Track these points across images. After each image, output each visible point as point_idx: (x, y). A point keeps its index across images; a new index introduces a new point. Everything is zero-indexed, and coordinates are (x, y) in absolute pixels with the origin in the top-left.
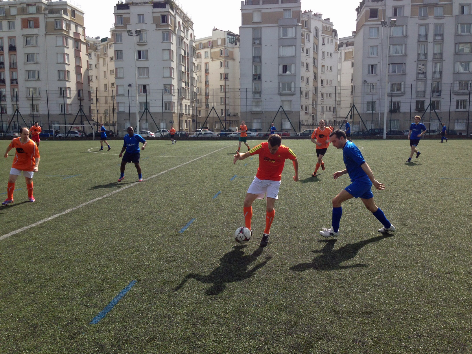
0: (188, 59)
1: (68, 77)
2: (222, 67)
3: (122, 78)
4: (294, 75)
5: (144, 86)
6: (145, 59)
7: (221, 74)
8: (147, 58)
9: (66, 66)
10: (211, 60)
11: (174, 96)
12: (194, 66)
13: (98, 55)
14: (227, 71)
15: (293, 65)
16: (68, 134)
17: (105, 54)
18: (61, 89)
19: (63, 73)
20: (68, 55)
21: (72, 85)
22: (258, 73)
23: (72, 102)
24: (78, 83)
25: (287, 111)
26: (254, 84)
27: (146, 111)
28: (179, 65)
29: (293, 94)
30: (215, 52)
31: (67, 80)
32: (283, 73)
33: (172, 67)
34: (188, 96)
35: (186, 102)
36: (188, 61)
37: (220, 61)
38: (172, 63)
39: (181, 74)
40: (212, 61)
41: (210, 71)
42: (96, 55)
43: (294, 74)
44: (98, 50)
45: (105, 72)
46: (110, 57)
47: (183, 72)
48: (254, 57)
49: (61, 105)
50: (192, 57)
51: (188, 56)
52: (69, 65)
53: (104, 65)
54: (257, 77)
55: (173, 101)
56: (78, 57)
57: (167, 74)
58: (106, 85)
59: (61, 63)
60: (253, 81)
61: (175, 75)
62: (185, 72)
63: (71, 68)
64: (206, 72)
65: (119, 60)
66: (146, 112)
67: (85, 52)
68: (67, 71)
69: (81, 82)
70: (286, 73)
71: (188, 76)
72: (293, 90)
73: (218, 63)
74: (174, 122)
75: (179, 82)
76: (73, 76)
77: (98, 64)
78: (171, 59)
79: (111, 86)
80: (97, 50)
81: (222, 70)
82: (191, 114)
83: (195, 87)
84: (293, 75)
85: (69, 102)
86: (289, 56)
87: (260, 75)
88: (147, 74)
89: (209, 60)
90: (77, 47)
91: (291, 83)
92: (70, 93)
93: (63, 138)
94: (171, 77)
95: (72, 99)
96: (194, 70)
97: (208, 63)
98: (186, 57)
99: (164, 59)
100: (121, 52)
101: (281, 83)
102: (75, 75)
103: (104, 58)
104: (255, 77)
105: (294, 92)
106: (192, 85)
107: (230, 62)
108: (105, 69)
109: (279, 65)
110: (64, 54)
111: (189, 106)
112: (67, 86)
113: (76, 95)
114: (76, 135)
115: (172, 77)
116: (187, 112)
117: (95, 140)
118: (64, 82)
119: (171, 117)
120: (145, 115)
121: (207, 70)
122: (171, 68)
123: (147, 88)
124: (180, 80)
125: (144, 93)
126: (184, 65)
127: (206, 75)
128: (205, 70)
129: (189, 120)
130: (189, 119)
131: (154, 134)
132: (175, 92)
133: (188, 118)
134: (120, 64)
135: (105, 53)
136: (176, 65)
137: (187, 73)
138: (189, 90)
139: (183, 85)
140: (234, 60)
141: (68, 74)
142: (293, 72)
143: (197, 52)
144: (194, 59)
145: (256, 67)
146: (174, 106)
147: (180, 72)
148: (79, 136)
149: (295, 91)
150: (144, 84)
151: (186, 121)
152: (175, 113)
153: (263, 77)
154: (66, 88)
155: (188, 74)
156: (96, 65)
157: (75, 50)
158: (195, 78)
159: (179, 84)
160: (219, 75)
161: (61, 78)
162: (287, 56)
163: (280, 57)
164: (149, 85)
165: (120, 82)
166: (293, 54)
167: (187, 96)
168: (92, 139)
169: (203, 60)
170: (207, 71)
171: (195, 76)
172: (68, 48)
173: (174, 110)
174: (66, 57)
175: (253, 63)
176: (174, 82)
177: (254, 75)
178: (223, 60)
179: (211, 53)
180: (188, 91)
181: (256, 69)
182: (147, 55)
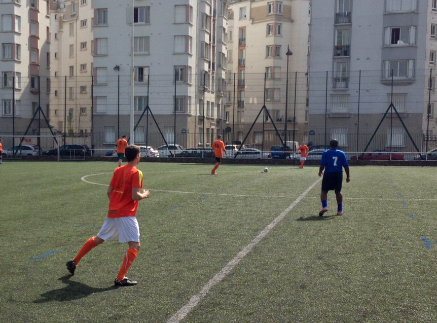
0: (214, 20)
1: (17, 54)
2: (271, 34)
3: (105, 56)
4: (414, 47)
5: (141, 70)
6: (144, 23)
7: (268, 47)
8: (148, 21)
9: (15, 36)
10: (251, 22)
11: (191, 85)
12: (223, 34)
13: (60, 17)
14: (279, 41)
15: (412, 28)
16: (17, 151)
17: (73, 16)
18: (5, 75)
19: (10, 48)
20: (19, 17)
21: (22, 68)
22: (345, 43)
23: (21, 97)
24: (33, 66)
25: (402, 114)
26: (335, 64)
27: (146, 112)
28: (201, 31)
29: (409, 83)
30: (258, 9)
31: (16, 59)
32: (392, 43)
33: (190, 35)
34: (213, 86)
35: (210, 97)
36: (214, 25)
37: (268, 24)
38: (190, 28)
39: (203, 47)
40: (253, 23)
41: (248, 42)
42: (58, 17)
43: (414, 45)
44: (61, 9)
45: (71, 46)
46: (81, 21)
47: (206, 44)
48: (338, 16)
49: (5, 103)
50: (221, 17)
51: (214, 16)
52: (19, 34)
53: (71, 34)
54: (342, 51)
55: (189, 95)
56: (33, 21)
57: (180, 48)
58: (72, 68)
59: (7, 32)
60: (334, 59)
61: (194, 50)
62: (210, 44)
63: (22, 40)
64: (240, 44)
65: (101, 25)
66: (146, 114)
67: (45, 13)
68: (17, 44)
69: (37, 63)
70: (396, 43)
71: (213, 51)
72: (410, 74)
73: (262, 27)
74: (189, 132)
75: (199, 63)
76: (25, 54)
77: (59, 32)
78: (188, 23)
79: (81, 70)
80: (59, 10)
81: (271, 41)
82: (216, 117)
83: (224, 70)
84: (411, 46)
85: (17, 96)
86: (407, 11)
87: (348, 47)
88: (147, 48)
89: (247, 22)
90: (33, 5)
91: (407, 61)
92: (19, 82)
93: (9, 156)
94: (187, 54)
95: (22, 91)
96: (223, 41)
97: (245, 27)
98: (212, 18)
99: (177, 22)
100: (104, 11)
101: (387, 63)
102: (28, 52)
103: (71, 22)
104: (339, 52)
105: (413, 79)
106: (219, 66)
107: (285, 26)
108: (72, 41)
109: (385, 28)
110: (13, 16)
111: (212, 103)
112: (16, 71)
113: (28, 85)
114: (28, 152)
115: (189, 52)
116: (210, 115)
117: (60, 161)
118: (12, 63)
119: (185, 123)
120: (144, 118)
121: (242, 40)
122: (187, 38)
123: (146, 72)
124: (202, 58)
125: (139, 80)
126: (209, 32)
127: (241, 48)
128: (240, 40)
129: (212, 129)
130: (213, 127)
131: (156, 151)
132: (193, 79)
133: (211, 124)
134: (102, 32)
135: (74, 13)
136: (195, 33)
137: (212, 45)
138: (215, 75)
139: (206, 67)
140: (292, 21)
141: (17, 50)
142: (412, 41)
143: (229, 8)
144: (225, 22)
145: (340, 33)
146: (190, 104)
147: (202, 45)
148: (34, 154)
149: (414, 76)
150: (141, 65)
151: (208, 129)
152: (190, 116)
153: (353, 52)
154: (14, 72)
155: (213, 47)
156: (56, 35)
157: (30, 9)
158: (224, 55)
159: (199, 65)
160: (265, 49)
161: (6, 57)
162: (401, 12)
163: (387, 15)
164: (148, 67)
165: (100, 62)
166: (414, 8)
167: (211, 87)
168: (55, 160)
169: (237, 23)
170: (242, 42)
171: (224, 51)
172: (19, 6)
173: (190, 110)
174: (16, 21)
175: (335, 26)
176: (192, 62)
177: (337, 48)
178: (273, 22)
179: (251, 10)
180: (213, 77)
181: (340, 37)
182: (148, 15)
